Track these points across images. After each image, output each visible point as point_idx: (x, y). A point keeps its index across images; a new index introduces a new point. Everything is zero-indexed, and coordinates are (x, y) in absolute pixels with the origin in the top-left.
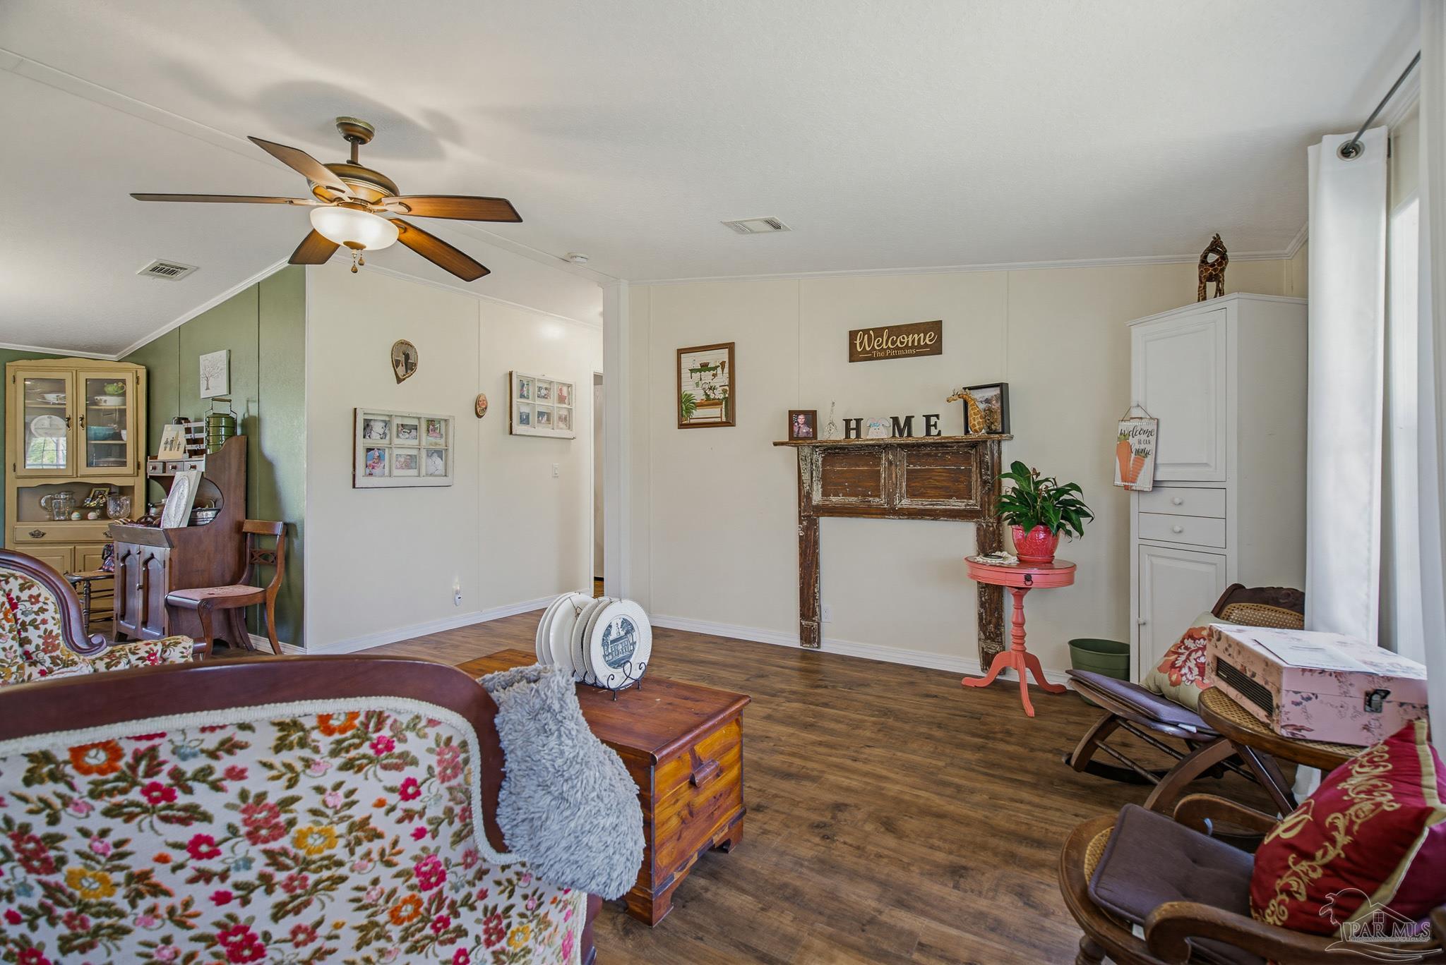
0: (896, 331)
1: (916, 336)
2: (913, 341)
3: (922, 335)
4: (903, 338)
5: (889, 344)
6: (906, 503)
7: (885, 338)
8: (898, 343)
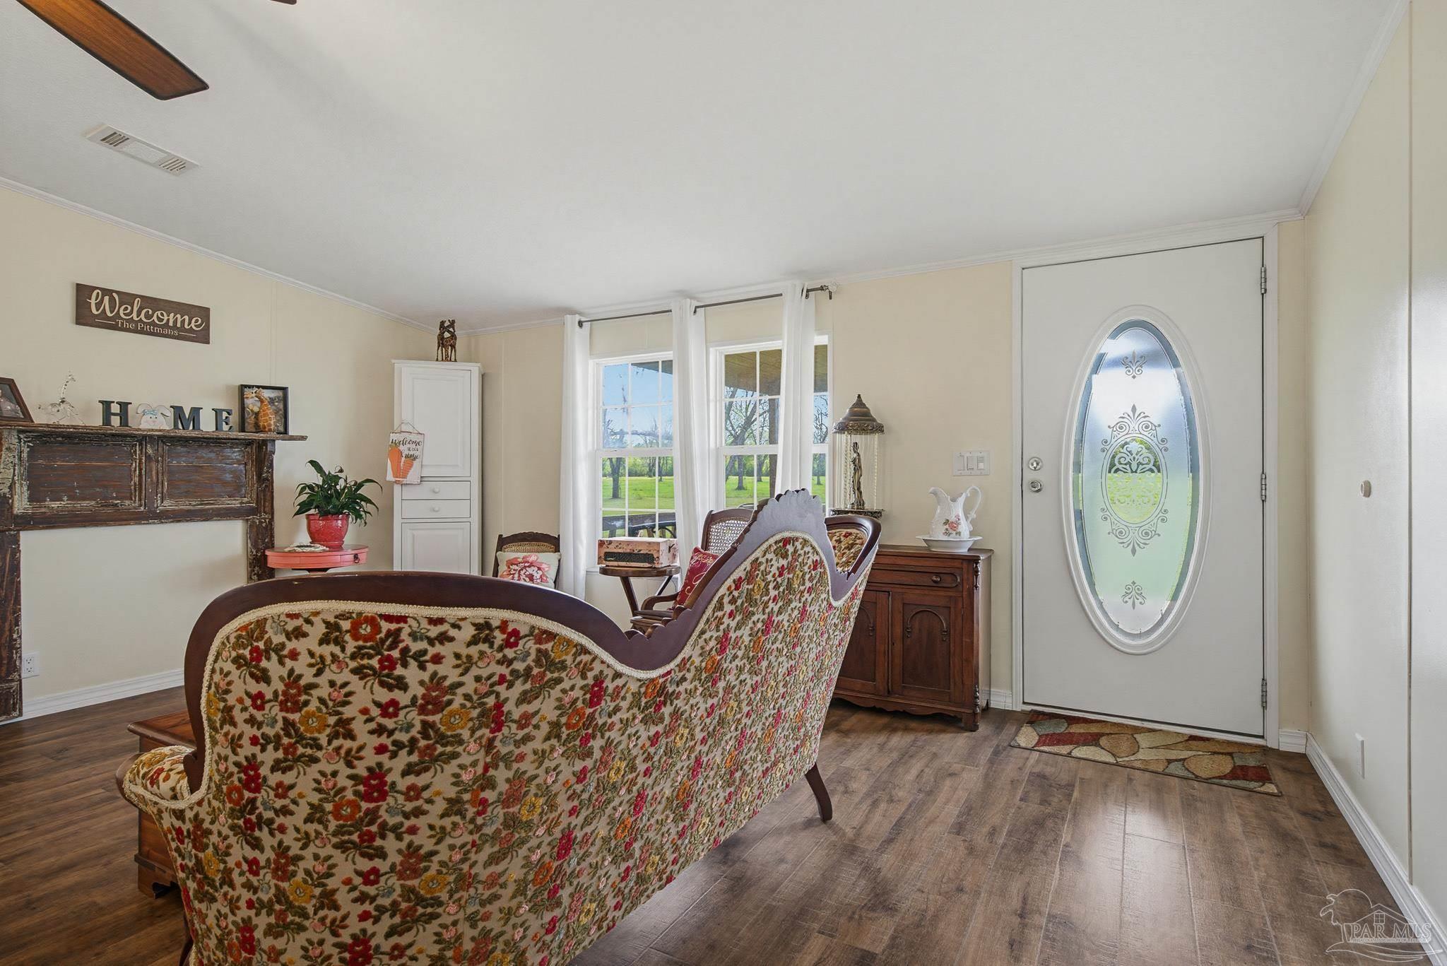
0: (151, 303)
1: (179, 316)
2: (175, 322)
3: (186, 318)
4: (162, 315)
5: (142, 316)
6: (168, 504)
7: (135, 309)
8: (155, 318)
